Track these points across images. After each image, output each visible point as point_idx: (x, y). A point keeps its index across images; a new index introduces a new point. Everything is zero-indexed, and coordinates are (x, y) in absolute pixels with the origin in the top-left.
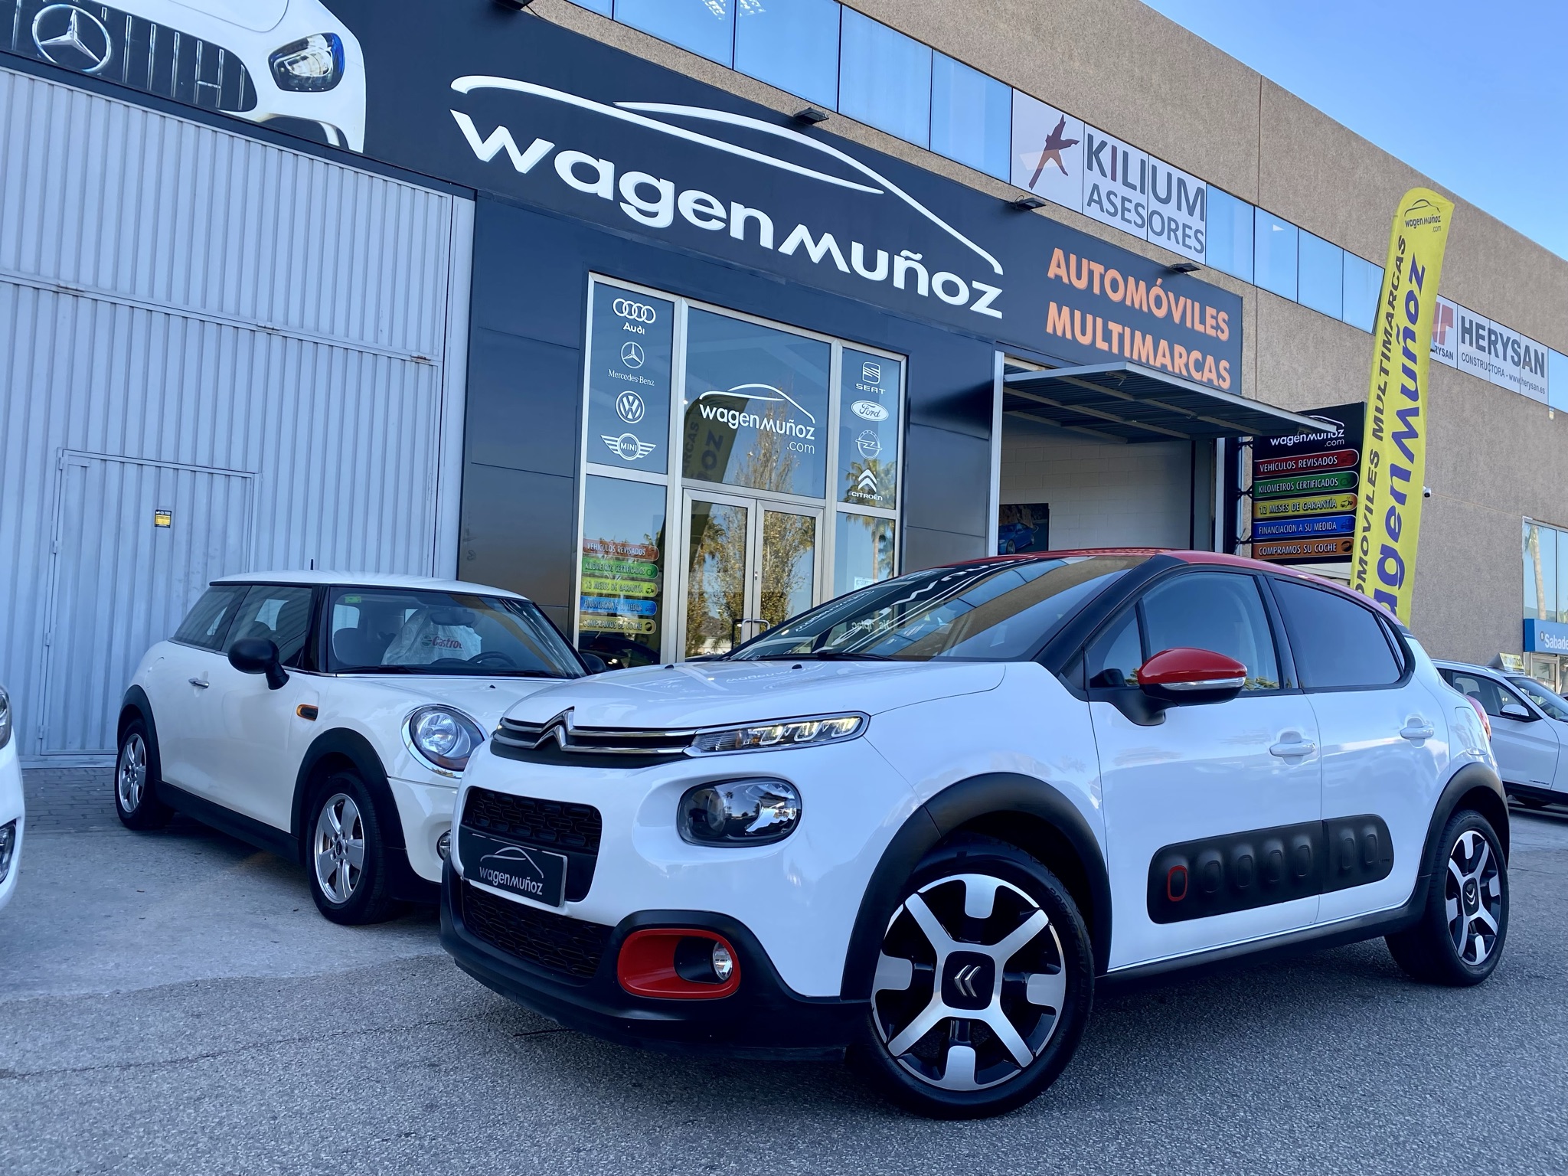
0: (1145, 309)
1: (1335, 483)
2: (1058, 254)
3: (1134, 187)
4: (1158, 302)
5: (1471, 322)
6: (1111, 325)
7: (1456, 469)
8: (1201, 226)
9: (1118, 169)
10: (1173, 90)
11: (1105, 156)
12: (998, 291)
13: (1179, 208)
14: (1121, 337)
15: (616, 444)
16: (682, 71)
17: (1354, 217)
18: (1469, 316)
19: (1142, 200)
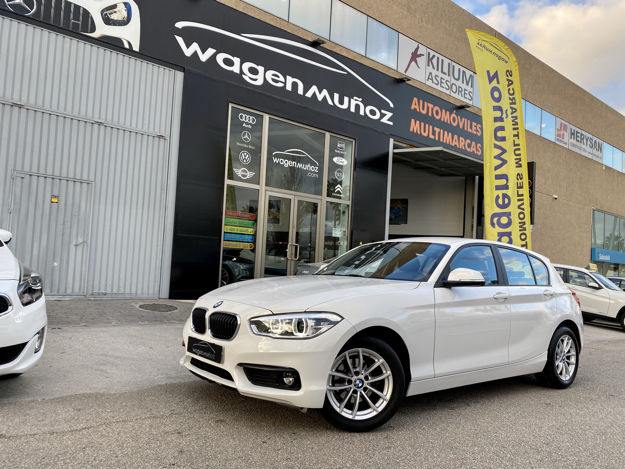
0: (449, 122)
2: (415, 99)
3: (445, 74)
4: (454, 120)
5: (574, 130)
6: (436, 129)
7: (567, 188)
8: (471, 90)
9: (439, 67)
10: (461, 35)
11: (435, 61)
12: (392, 114)
13: (463, 83)
14: (439, 133)
15: (239, 172)
16: (268, 22)
17: (530, 88)
18: (574, 128)
19: (448, 79)
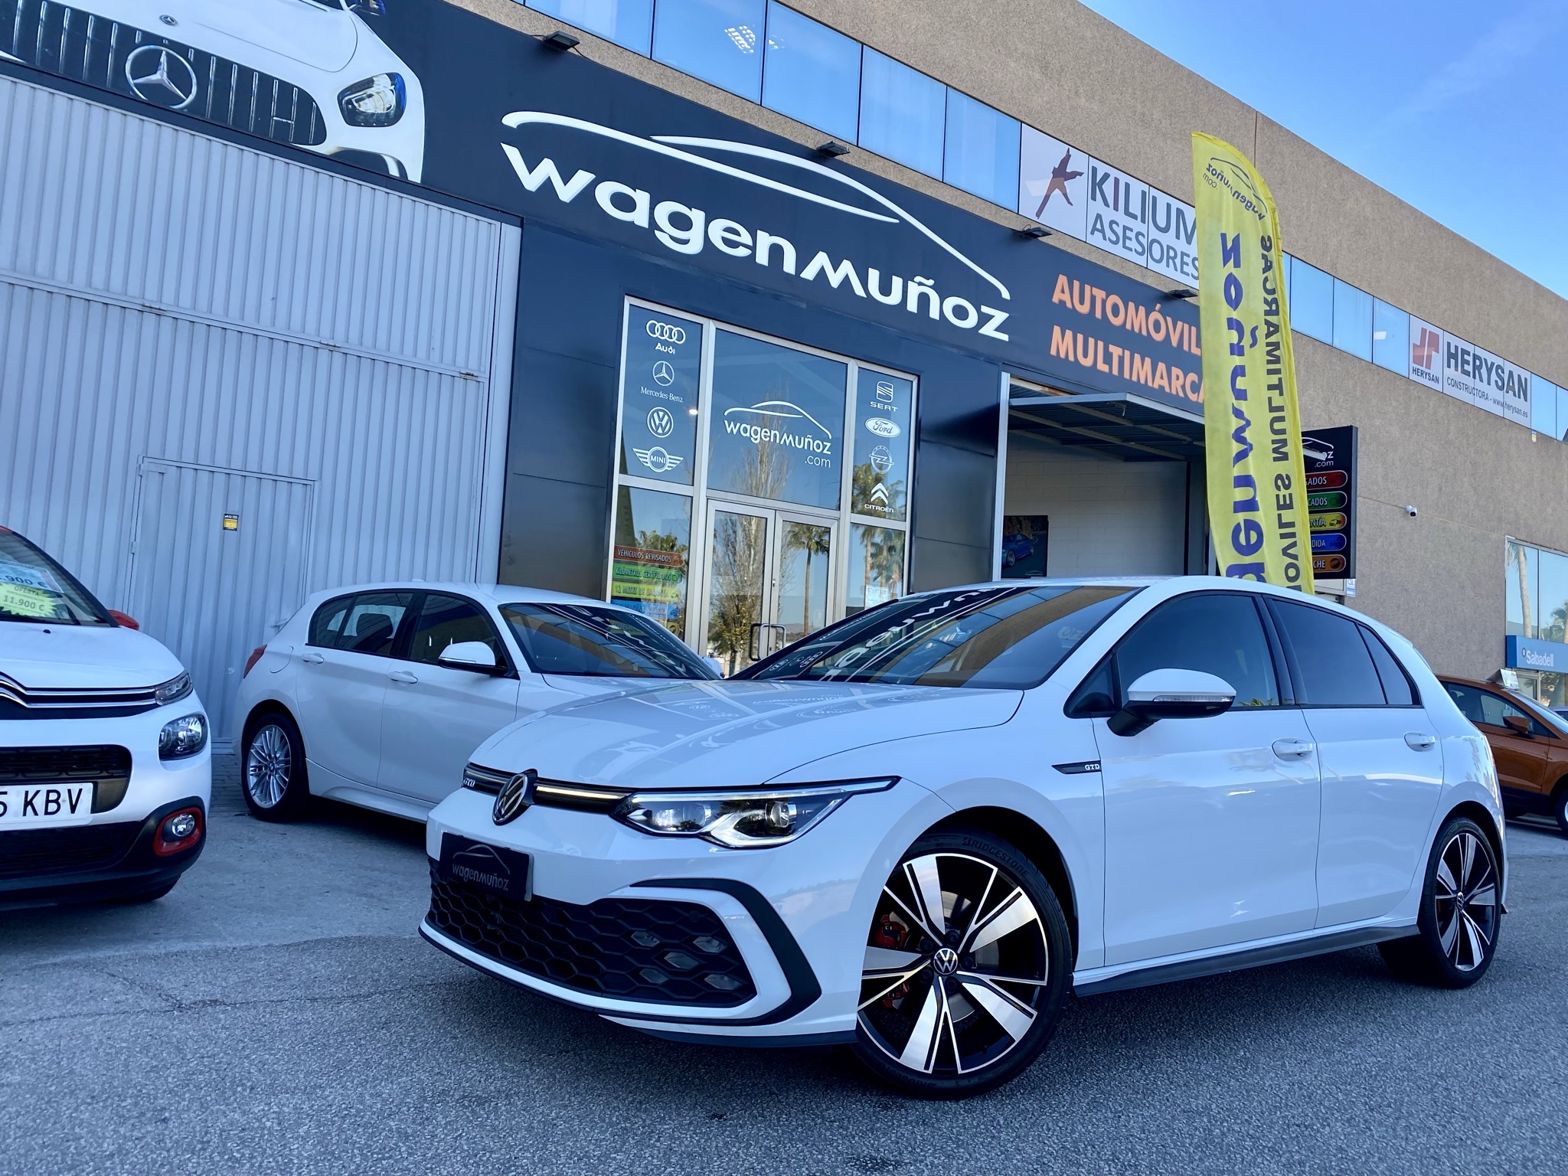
0: (1144, 333)
1: (1325, 502)
2: (1062, 280)
3: (1135, 217)
4: (1157, 327)
5: (1456, 347)
6: (1112, 348)
7: (1440, 489)
9: (1120, 199)
10: (1173, 125)
11: (1108, 187)
12: (1006, 315)
13: (1178, 237)
14: (1121, 359)
15: (646, 457)
16: (714, 106)
17: (1345, 246)
18: (1455, 341)
19: (1143, 228)
